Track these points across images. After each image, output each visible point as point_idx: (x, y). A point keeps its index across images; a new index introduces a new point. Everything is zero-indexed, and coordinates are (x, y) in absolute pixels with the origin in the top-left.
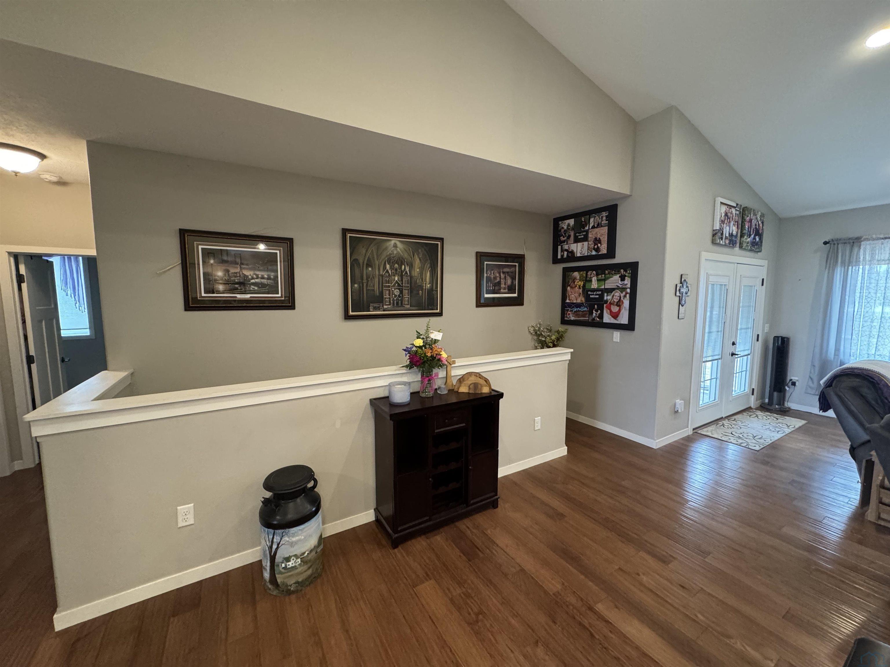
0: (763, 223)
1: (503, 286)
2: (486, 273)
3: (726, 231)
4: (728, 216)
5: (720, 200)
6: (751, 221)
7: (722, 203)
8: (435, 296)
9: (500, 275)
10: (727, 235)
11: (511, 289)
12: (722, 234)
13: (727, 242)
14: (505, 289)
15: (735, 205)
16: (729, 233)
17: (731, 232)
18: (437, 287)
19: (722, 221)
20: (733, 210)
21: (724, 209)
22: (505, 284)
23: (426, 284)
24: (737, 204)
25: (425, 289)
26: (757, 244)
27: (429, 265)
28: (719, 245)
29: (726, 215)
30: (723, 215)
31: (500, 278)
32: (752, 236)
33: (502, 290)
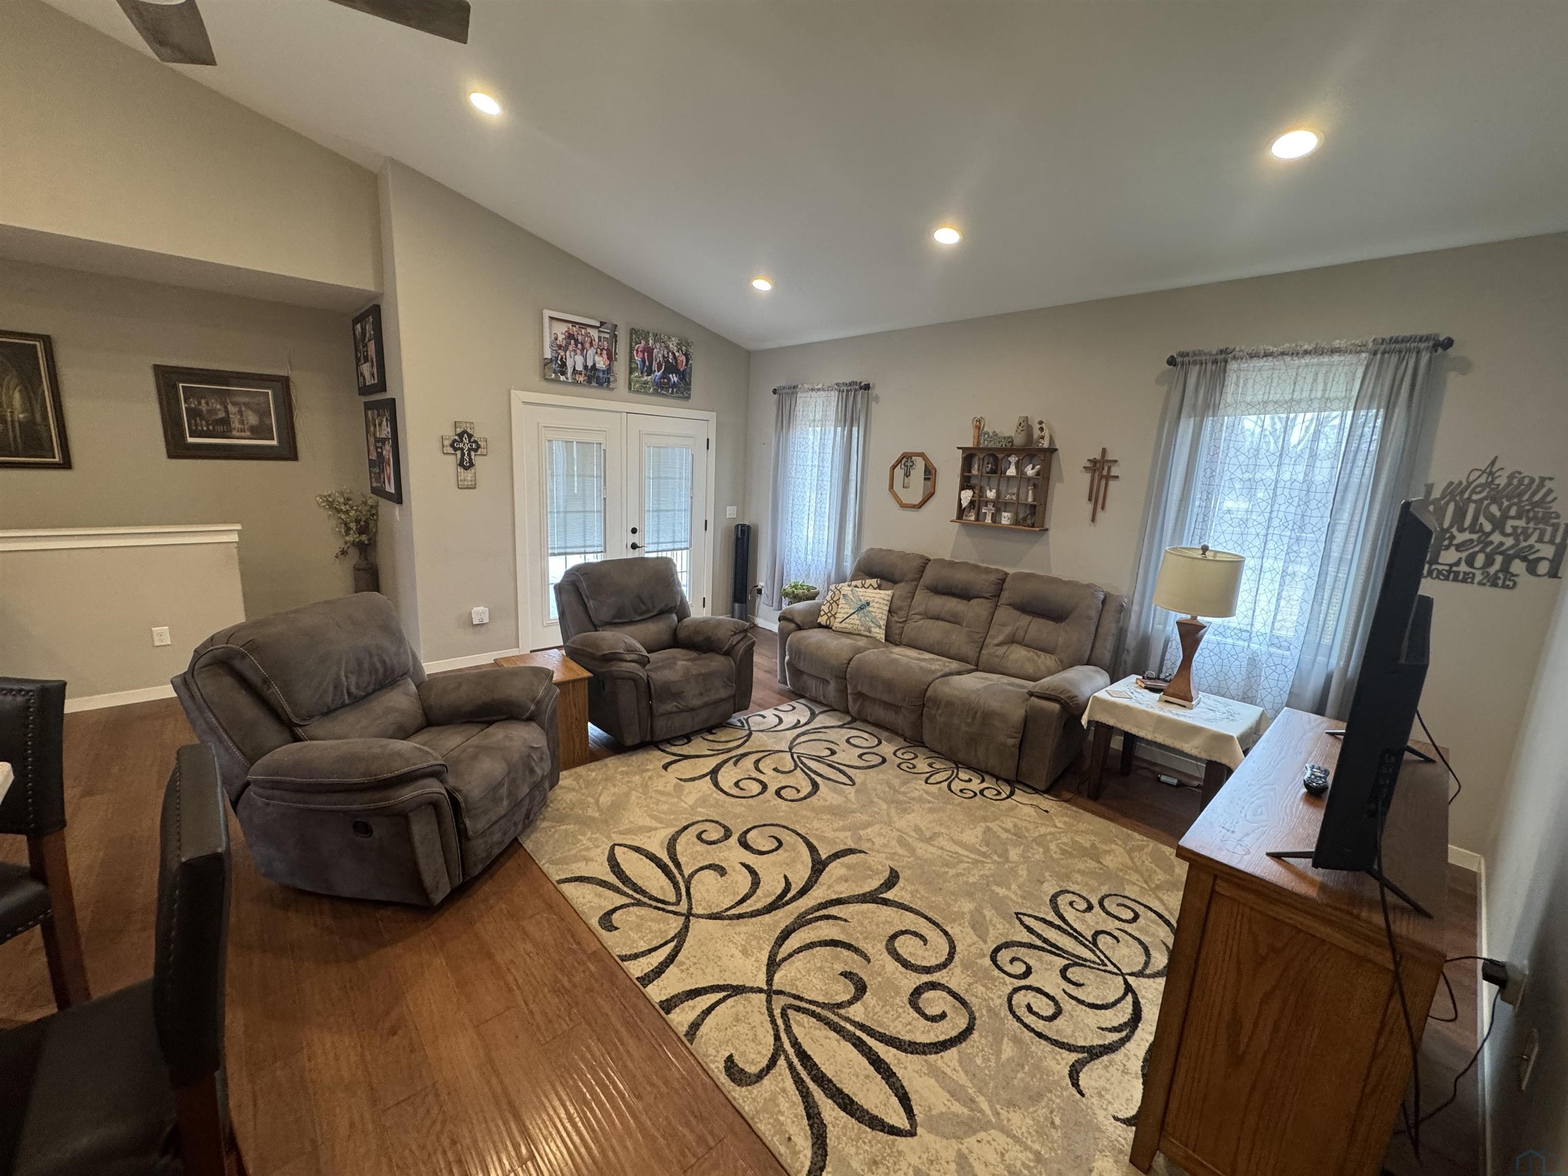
0: (686, 355)
1: (236, 424)
2: (185, 402)
3: (575, 361)
4: (576, 341)
5: (547, 313)
6: (650, 351)
7: (552, 318)
8: (45, 435)
9: (226, 407)
10: (580, 368)
11: (261, 431)
12: (564, 365)
13: (581, 379)
14: (242, 430)
15: (598, 325)
16: (586, 367)
17: (590, 364)
18: (45, 417)
19: (560, 347)
20: (594, 333)
21: (561, 330)
22: (242, 422)
23: (12, 412)
24: (602, 324)
25: (13, 422)
26: (674, 385)
27: (15, 381)
28: (557, 381)
29: (570, 336)
30: (561, 337)
31: (227, 412)
32: (658, 374)
33: (235, 433)
